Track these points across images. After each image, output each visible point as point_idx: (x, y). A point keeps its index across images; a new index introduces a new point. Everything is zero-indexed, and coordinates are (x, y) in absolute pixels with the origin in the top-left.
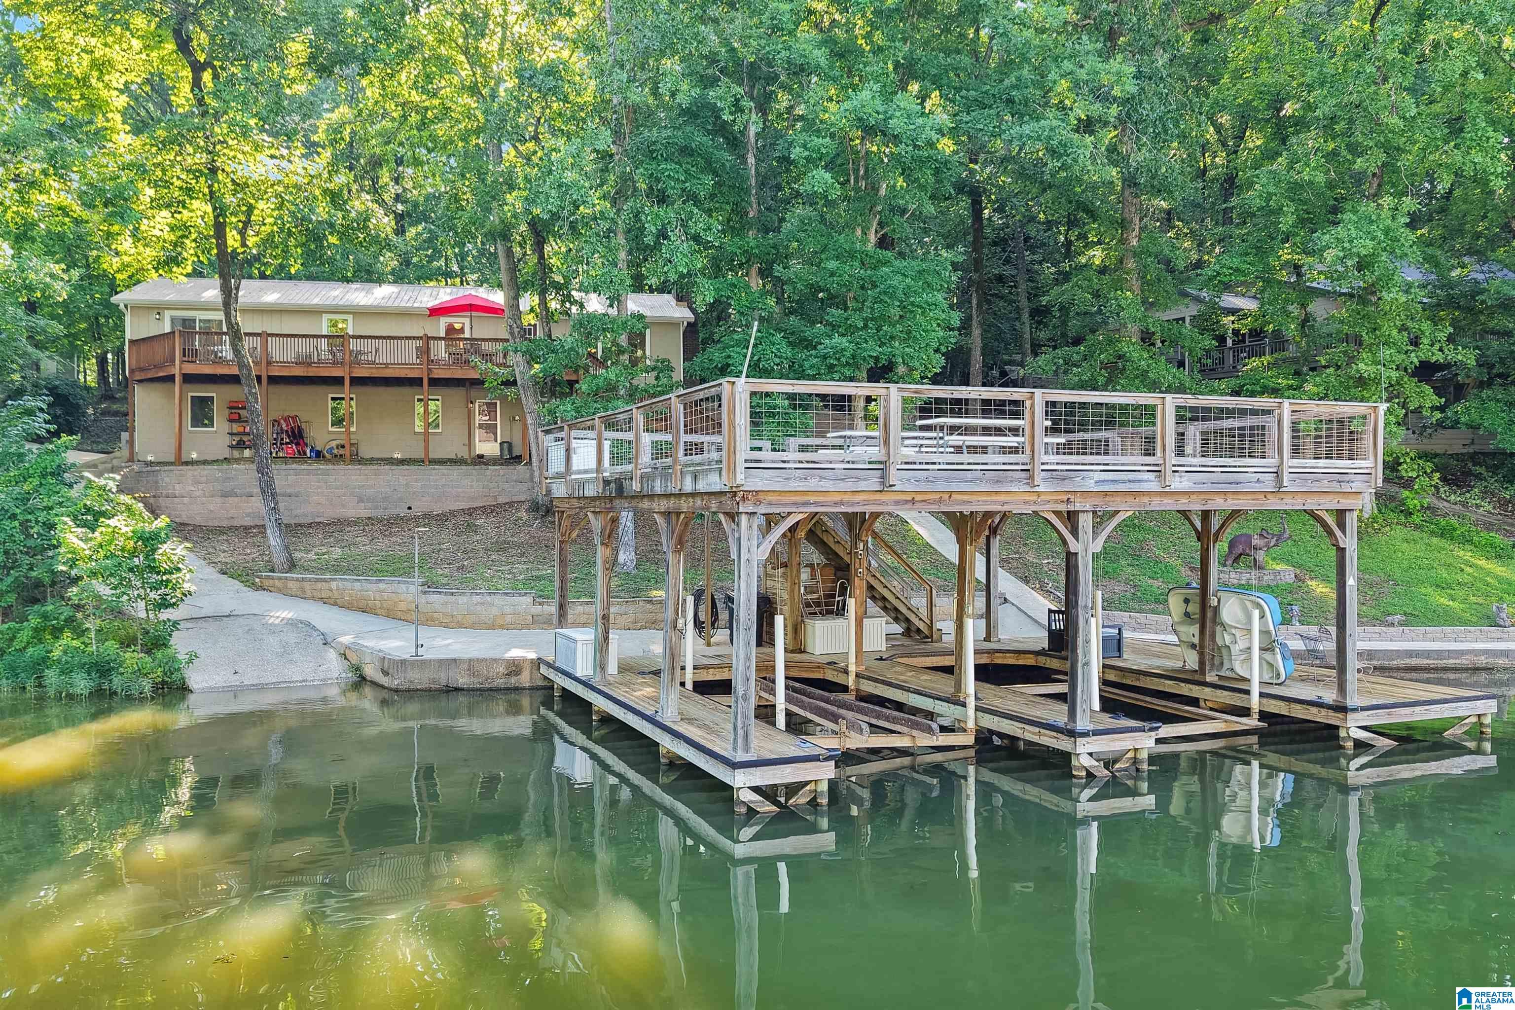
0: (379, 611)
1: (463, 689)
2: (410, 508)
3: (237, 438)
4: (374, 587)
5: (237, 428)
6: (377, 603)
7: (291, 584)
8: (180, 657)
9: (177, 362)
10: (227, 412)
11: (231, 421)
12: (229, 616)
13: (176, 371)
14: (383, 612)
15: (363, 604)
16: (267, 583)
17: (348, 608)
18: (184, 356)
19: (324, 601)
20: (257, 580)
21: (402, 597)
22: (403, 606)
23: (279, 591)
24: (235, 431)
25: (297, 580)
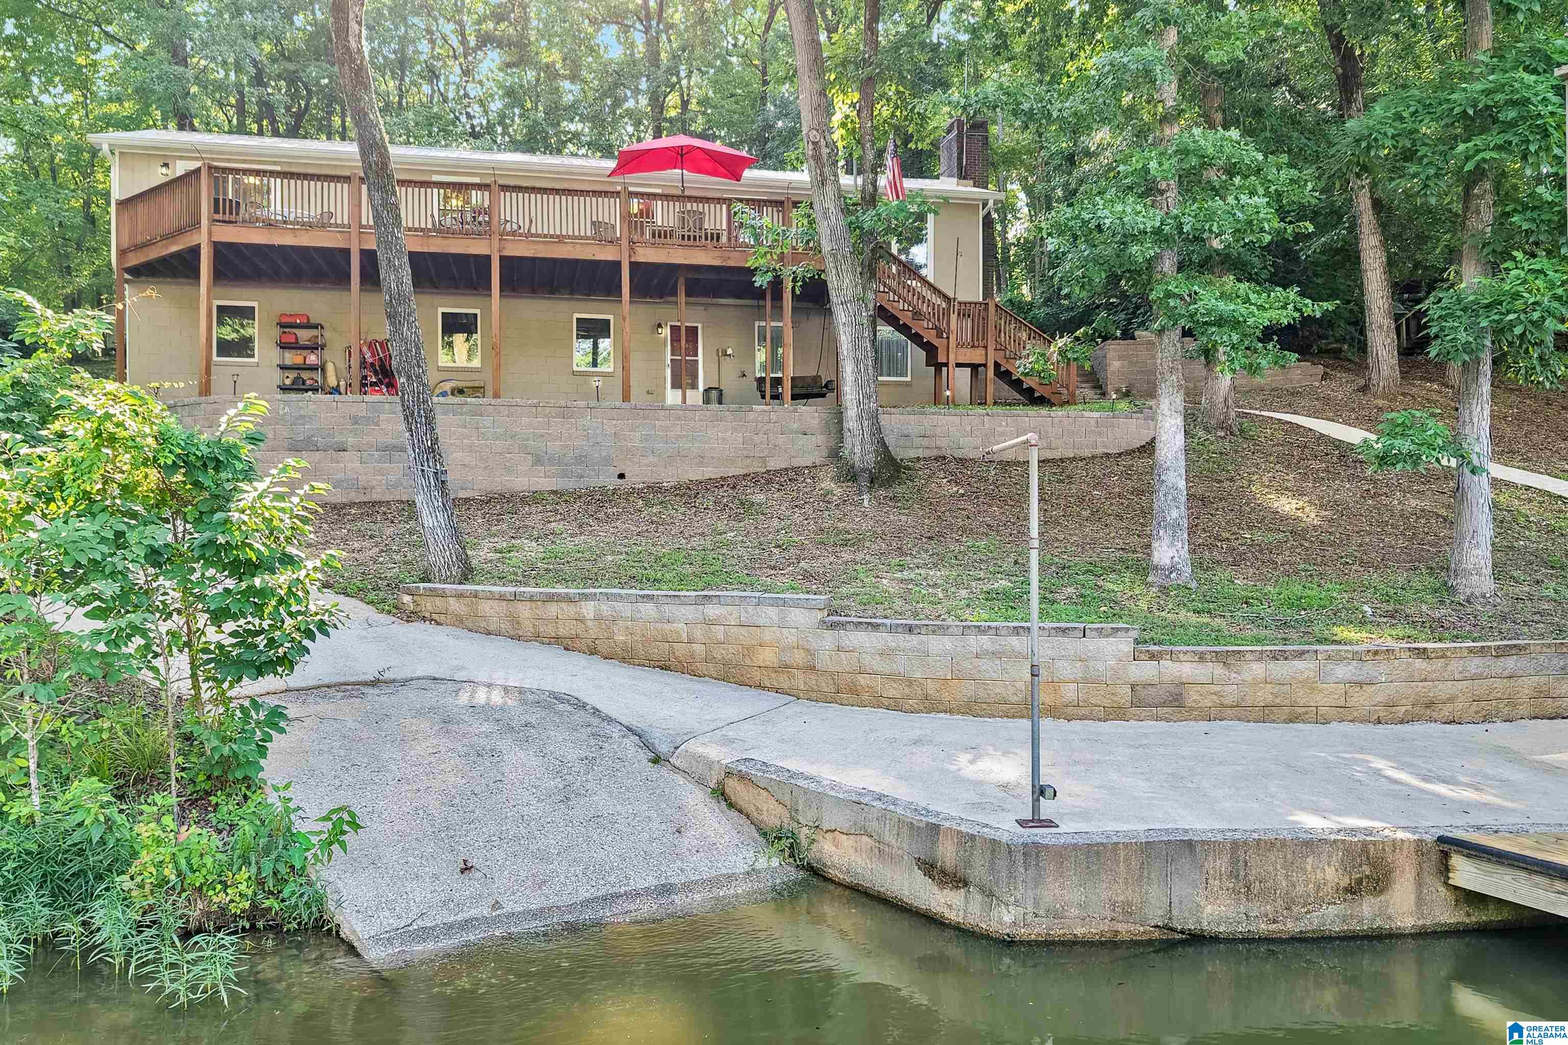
0: (701, 667)
1: (1215, 939)
2: (621, 476)
3: (293, 375)
4: (689, 612)
5: (291, 358)
6: (698, 648)
7: (486, 607)
8: (300, 827)
9: (204, 222)
10: (276, 332)
11: (284, 346)
12: (374, 683)
13: (202, 238)
14: (712, 669)
15: (658, 651)
16: (428, 605)
17: (623, 660)
18: (217, 211)
19: (567, 644)
20: (407, 599)
21: (768, 636)
22: (767, 656)
23: (459, 622)
24: (288, 362)
25: (502, 598)
